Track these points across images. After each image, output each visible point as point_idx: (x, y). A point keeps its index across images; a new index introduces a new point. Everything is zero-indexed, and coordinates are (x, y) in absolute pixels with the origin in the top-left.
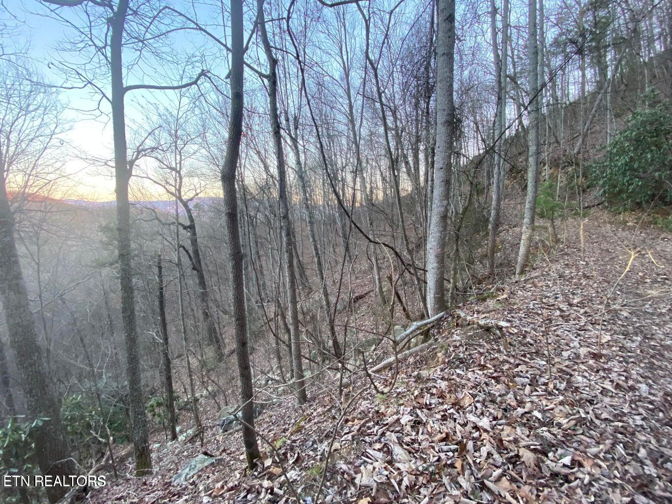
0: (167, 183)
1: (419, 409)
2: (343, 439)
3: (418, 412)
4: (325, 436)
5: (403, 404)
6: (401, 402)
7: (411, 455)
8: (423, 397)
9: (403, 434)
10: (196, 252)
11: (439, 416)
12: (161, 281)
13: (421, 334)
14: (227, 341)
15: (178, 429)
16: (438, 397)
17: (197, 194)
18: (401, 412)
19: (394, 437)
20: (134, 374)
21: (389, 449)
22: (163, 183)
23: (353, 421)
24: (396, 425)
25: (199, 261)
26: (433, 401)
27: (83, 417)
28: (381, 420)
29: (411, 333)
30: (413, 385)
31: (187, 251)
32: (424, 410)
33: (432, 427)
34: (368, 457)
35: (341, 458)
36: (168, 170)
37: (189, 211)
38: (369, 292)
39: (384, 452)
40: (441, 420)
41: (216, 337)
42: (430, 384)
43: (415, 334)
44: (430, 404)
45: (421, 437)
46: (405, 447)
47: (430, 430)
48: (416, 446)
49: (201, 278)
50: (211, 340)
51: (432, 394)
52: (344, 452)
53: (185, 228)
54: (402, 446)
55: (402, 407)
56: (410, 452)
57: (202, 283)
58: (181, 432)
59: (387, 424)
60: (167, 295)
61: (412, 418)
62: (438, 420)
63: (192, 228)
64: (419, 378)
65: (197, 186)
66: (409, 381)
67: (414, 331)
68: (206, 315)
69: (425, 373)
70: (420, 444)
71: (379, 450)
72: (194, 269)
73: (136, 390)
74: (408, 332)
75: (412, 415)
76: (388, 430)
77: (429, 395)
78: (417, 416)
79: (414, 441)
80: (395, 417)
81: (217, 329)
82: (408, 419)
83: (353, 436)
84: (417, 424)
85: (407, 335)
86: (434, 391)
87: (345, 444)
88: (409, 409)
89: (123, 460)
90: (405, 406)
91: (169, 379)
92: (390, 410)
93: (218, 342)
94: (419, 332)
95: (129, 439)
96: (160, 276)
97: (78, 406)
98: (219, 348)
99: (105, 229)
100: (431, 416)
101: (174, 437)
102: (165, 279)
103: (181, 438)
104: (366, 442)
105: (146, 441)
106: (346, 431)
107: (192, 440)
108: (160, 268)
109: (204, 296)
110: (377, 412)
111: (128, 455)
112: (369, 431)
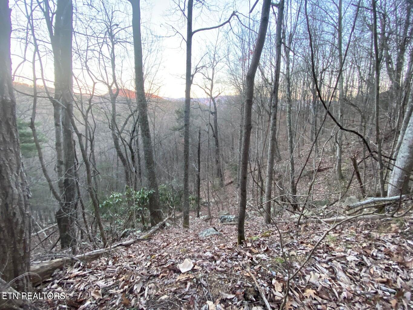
0: (206, 87)
1: (365, 256)
2: (298, 251)
3: (364, 258)
4: (286, 245)
5: (351, 248)
6: (350, 246)
7: (352, 281)
8: (370, 249)
9: (347, 266)
10: (216, 127)
11: (383, 267)
12: (200, 140)
13: (376, 207)
14: (226, 178)
15: (200, 213)
16: (385, 254)
17: (220, 94)
18: (348, 252)
19: (339, 265)
20: (186, 182)
21: (334, 270)
22: (204, 87)
23: (307, 245)
24: (342, 259)
25: (217, 132)
26: (379, 255)
27: (166, 195)
28: (330, 251)
29: (366, 204)
30: (362, 239)
31: (212, 126)
32: (371, 259)
33: (374, 271)
34: (316, 268)
35: (297, 261)
36: (208, 80)
37: (215, 104)
38: (328, 168)
39: (329, 271)
40: (385, 270)
41: (221, 175)
42: (378, 243)
43: (369, 206)
44: (376, 256)
45: (362, 274)
46: (348, 274)
47: (372, 272)
48: (358, 278)
49: (217, 141)
50: (218, 175)
51: (380, 250)
52: (299, 258)
53: (212, 113)
54: (345, 273)
55: (349, 250)
56: (351, 279)
57: (217, 144)
58: (201, 215)
59: (335, 256)
60: (201, 148)
61: (357, 259)
62: (381, 269)
63: (215, 113)
64: (369, 237)
65: (221, 89)
66: (358, 236)
67: (369, 203)
68: (217, 162)
69: (375, 235)
70: (361, 278)
71: (326, 268)
72: (214, 136)
73: (186, 189)
74: (363, 202)
75: (357, 258)
76: (335, 259)
77: (376, 250)
78: (363, 260)
79: (356, 274)
80: (343, 254)
81: (222, 170)
82: (353, 259)
83: (306, 253)
84: (361, 264)
85: (362, 205)
86: (383, 249)
87: (299, 255)
88: (356, 253)
89: (178, 218)
90: (353, 250)
91: (199, 188)
92: (338, 248)
93: (221, 177)
94: (373, 205)
95: (181, 211)
96: (199, 138)
97: (165, 190)
98: (222, 180)
99: (178, 112)
100: (376, 264)
101: (198, 216)
102: (201, 139)
103: (201, 218)
104: (316, 260)
105: (188, 213)
106: (300, 248)
107: (206, 220)
108: (200, 133)
109: (217, 151)
110: (328, 246)
111: (180, 217)
112: (319, 254)
